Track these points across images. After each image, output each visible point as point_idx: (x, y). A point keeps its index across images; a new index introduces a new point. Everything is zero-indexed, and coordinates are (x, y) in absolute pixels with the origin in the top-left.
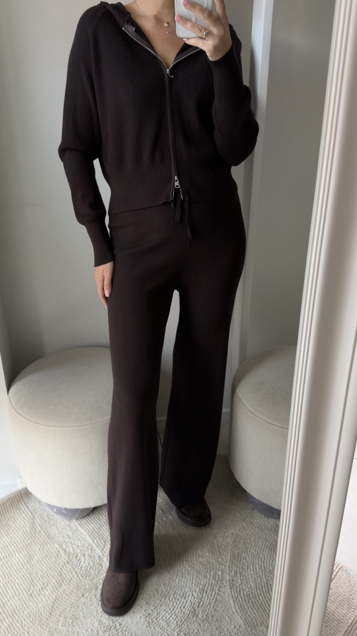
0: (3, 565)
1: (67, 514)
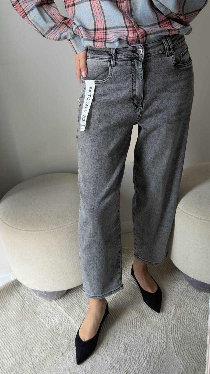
0: (3, 336)
1: (47, 296)
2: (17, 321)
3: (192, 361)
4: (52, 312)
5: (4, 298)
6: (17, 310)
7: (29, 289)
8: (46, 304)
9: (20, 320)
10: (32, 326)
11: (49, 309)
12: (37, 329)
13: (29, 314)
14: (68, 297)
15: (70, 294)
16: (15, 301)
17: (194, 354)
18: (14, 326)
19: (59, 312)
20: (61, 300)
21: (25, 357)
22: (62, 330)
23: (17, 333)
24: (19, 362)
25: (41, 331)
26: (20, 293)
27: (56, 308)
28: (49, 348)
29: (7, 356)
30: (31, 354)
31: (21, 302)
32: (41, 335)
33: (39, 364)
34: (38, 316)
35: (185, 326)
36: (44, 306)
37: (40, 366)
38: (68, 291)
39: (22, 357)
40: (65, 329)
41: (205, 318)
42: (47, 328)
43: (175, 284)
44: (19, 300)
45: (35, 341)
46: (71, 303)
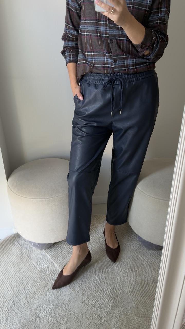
1: (39, 247)
2: (16, 263)
3: (141, 299)
4: (42, 258)
5: (7, 246)
6: (17, 255)
7: (26, 241)
8: (38, 252)
9: (18, 263)
10: (27, 267)
11: (40, 256)
12: (31, 270)
13: (25, 259)
14: (54, 248)
15: (56, 246)
16: (15, 248)
17: (143, 294)
18: (14, 267)
19: (47, 259)
20: (49, 250)
21: (21, 290)
22: (48, 272)
23: (16, 272)
24: (16, 293)
25: (33, 272)
26: (20, 243)
27: (45, 256)
28: (38, 285)
29: (8, 289)
30: (25, 288)
31: (19, 250)
32: (33, 275)
33: (31, 295)
34: (32, 261)
35: (137, 274)
36: (36, 254)
37: (31, 297)
38: (55, 244)
39: (18, 290)
40: (51, 271)
41: (152, 269)
42: (38, 270)
43: (132, 243)
44: (18, 248)
45: (28, 279)
46: (56, 253)
